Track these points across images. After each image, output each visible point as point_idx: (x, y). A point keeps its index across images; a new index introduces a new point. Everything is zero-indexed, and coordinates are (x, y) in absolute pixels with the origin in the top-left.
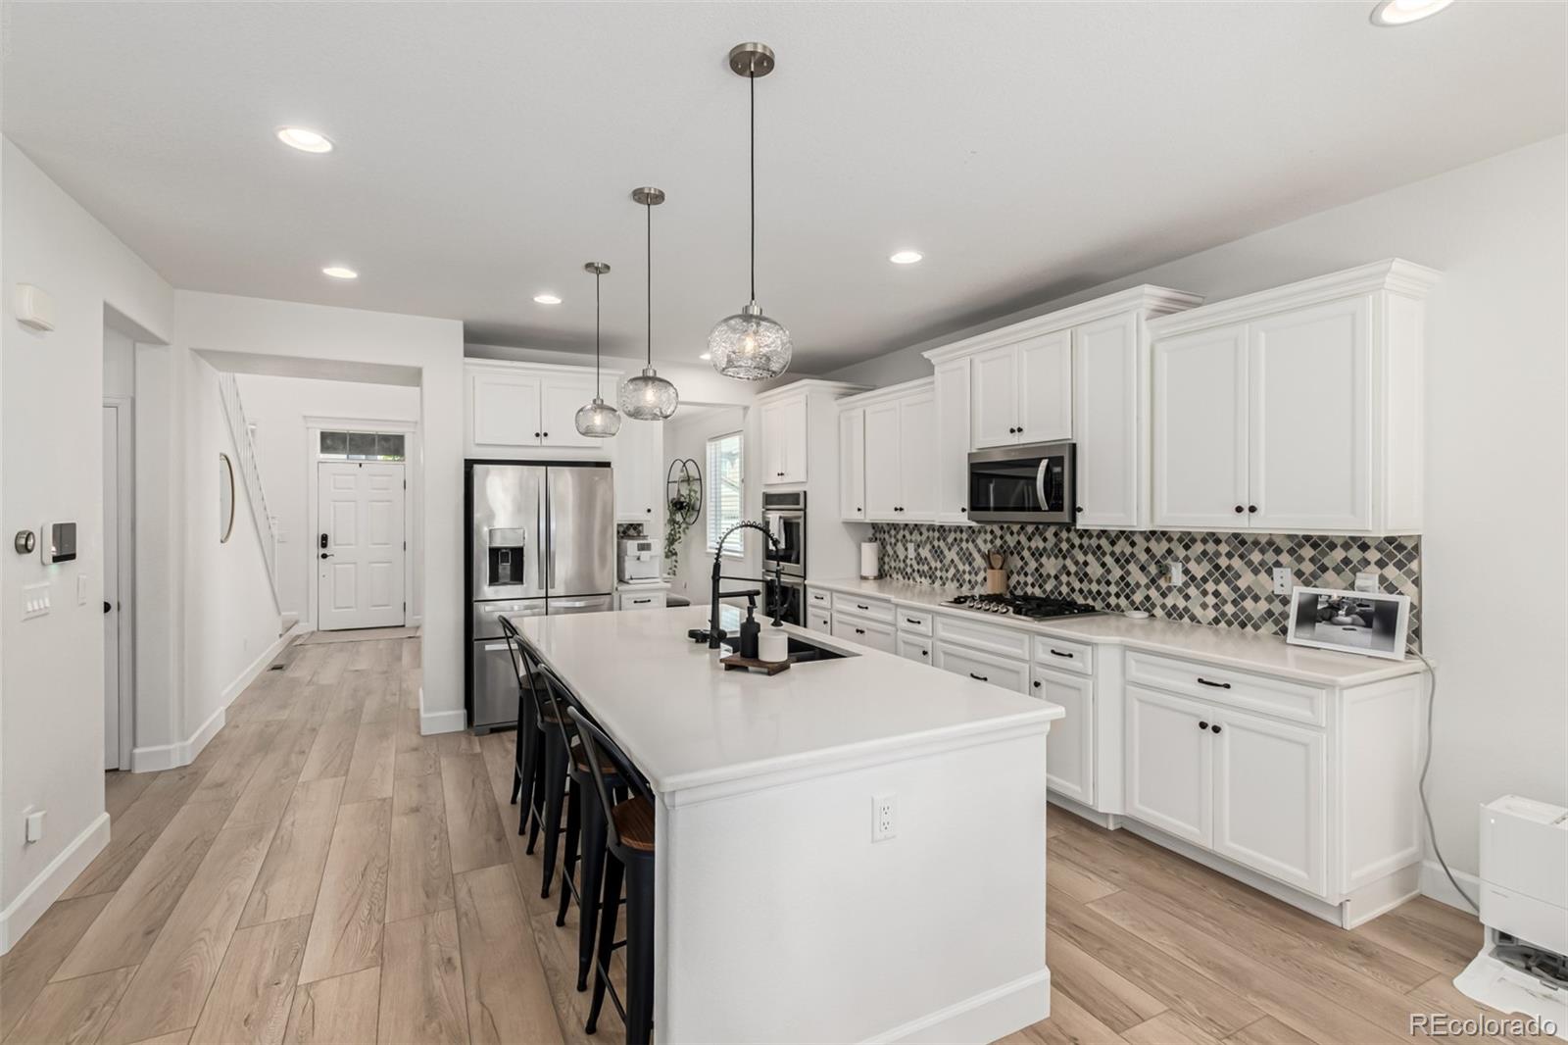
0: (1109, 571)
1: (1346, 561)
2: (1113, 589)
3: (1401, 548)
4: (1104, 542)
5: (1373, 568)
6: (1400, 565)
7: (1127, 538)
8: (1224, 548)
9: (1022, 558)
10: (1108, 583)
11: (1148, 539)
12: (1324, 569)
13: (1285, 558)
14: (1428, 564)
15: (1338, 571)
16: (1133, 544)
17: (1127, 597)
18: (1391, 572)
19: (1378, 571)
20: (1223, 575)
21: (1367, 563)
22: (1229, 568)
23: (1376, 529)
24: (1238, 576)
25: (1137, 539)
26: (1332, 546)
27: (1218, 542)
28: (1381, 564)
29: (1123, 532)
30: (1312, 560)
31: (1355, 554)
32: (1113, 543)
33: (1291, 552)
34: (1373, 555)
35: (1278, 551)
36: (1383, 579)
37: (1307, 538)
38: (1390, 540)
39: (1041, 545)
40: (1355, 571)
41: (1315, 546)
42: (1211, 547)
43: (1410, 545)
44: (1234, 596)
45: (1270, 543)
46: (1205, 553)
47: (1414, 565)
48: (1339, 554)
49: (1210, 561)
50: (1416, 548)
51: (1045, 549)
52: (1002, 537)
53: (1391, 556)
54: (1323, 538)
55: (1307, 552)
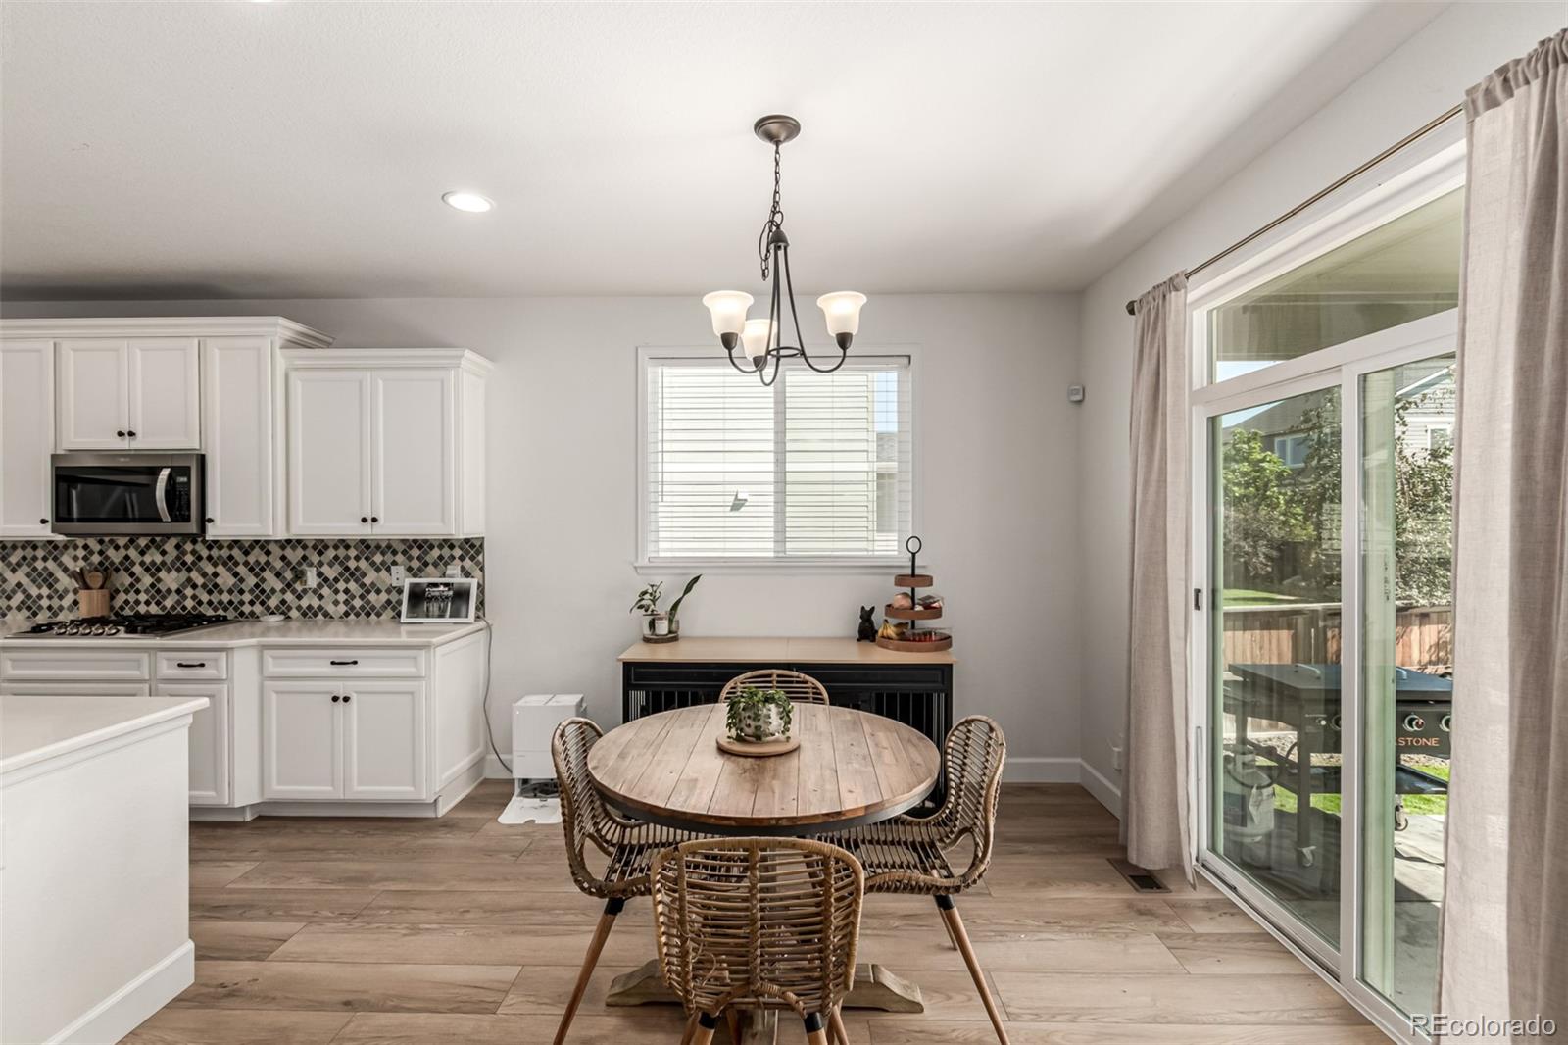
0: (242, 580)
1: (441, 557)
2: (247, 597)
3: (473, 546)
4: (236, 553)
5: (457, 561)
6: (472, 558)
7: (262, 548)
8: (353, 553)
9: (132, 575)
10: (241, 592)
11: (283, 548)
12: (426, 564)
13: (400, 558)
14: (489, 557)
15: (435, 565)
16: (268, 553)
17: (262, 603)
18: (468, 563)
19: (460, 563)
20: (352, 575)
21: (452, 557)
22: (357, 568)
23: (460, 533)
24: (364, 575)
25: (271, 547)
26: (432, 547)
27: (347, 547)
28: (462, 558)
29: (257, 542)
30: (419, 558)
31: (446, 552)
32: (246, 553)
33: (404, 552)
34: (457, 552)
35: (395, 553)
36: (463, 568)
37: (415, 541)
38: (467, 541)
39: (158, 559)
40: (446, 564)
41: (420, 547)
42: (342, 552)
43: (478, 544)
44: (361, 591)
45: (389, 547)
46: (336, 558)
47: (480, 558)
48: (436, 553)
49: (341, 563)
50: (482, 546)
51: (163, 563)
52: (101, 553)
53: (467, 552)
54: (426, 541)
55: (416, 552)
